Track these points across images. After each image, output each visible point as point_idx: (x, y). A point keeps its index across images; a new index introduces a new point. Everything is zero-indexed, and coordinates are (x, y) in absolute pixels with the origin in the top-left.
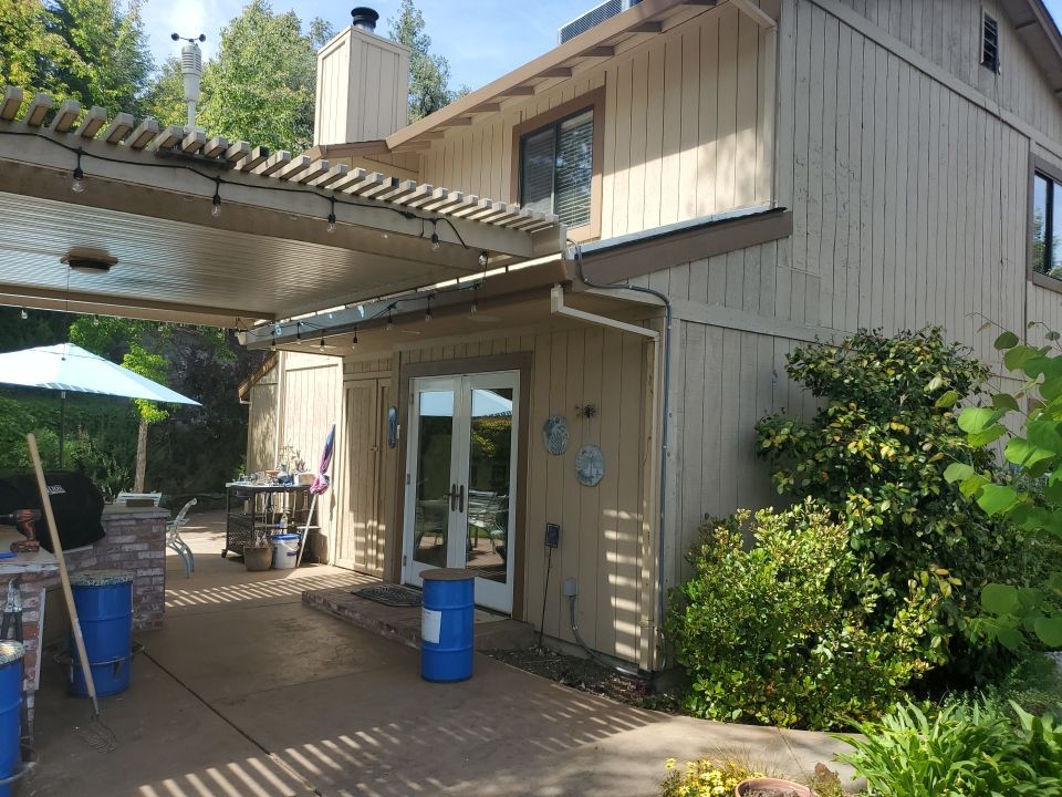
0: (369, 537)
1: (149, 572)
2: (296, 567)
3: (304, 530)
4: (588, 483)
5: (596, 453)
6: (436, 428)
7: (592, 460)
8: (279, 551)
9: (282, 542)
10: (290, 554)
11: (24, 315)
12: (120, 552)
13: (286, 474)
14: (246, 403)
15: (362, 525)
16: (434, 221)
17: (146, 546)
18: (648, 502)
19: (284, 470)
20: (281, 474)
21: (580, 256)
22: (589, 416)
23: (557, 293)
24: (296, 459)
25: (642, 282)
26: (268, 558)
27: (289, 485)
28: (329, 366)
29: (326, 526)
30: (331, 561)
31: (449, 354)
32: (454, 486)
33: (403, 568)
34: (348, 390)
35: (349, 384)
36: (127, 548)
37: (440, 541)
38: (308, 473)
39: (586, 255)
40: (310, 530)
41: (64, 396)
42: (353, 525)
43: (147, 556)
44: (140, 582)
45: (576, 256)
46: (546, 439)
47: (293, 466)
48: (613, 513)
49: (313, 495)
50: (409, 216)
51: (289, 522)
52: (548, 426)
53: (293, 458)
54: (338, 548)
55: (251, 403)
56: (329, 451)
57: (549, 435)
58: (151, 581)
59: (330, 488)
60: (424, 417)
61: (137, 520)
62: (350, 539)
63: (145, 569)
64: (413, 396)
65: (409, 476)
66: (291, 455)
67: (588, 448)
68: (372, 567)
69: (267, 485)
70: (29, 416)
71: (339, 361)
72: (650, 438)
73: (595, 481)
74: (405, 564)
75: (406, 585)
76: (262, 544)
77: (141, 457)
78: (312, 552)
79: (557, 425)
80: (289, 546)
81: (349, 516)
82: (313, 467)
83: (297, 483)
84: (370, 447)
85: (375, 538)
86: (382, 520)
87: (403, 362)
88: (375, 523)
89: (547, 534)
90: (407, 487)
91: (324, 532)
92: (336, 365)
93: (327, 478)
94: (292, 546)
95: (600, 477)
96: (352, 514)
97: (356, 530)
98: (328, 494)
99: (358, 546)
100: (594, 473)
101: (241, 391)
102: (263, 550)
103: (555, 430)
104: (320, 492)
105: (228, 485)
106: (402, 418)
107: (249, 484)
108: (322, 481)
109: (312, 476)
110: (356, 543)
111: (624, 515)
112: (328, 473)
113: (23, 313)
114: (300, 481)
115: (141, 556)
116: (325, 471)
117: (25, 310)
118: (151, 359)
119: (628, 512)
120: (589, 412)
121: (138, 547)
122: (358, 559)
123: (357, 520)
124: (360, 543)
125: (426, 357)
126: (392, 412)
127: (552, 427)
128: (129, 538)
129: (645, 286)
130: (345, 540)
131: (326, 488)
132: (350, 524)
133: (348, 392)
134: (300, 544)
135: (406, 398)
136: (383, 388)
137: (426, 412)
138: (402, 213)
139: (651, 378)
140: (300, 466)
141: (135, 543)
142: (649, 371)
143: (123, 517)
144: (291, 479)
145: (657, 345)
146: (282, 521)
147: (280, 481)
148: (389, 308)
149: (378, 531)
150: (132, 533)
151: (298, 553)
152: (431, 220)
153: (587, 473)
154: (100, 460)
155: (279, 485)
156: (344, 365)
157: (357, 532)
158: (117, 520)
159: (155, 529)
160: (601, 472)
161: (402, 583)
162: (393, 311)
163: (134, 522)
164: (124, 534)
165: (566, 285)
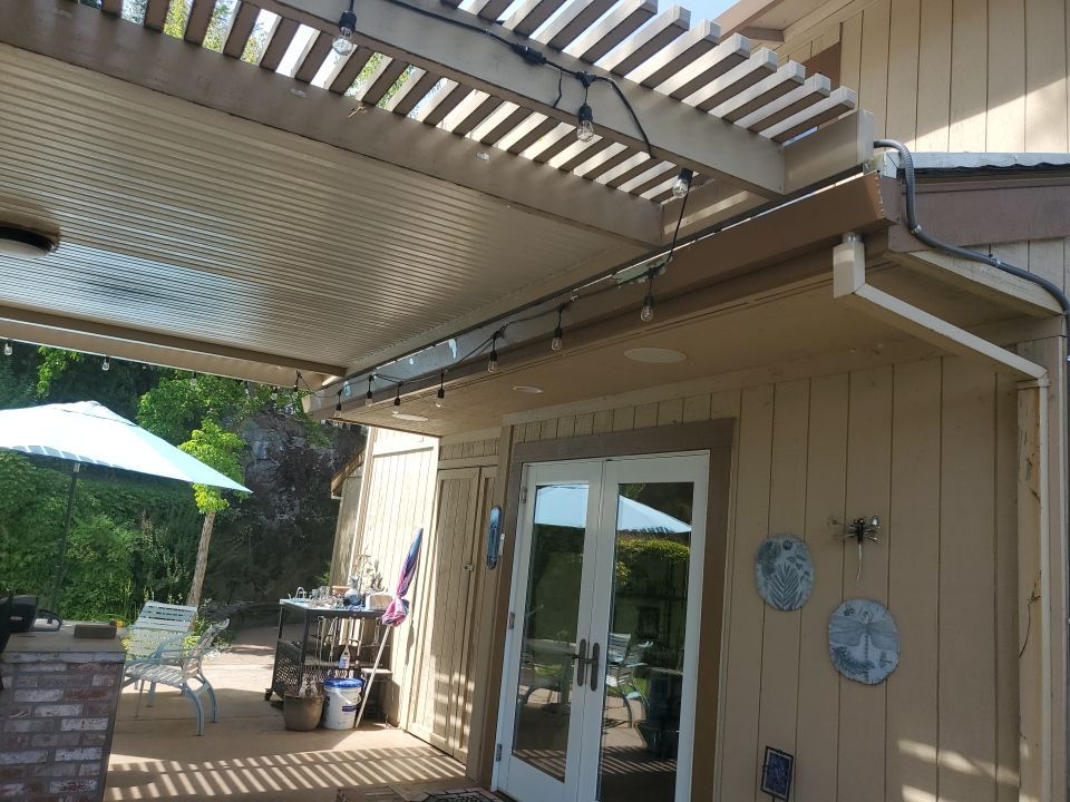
0: (454, 698)
1: (77, 755)
2: (354, 728)
3: (369, 675)
4: (860, 677)
5: (879, 615)
6: (559, 545)
7: (870, 629)
8: (331, 702)
9: (337, 690)
10: (346, 709)
11: (8, 350)
12: (32, 717)
13: (356, 593)
14: (338, 498)
15: (445, 678)
16: (585, 80)
17: (77, 710)
18: (1036, 747)
19: (355, 587)
20: (350, 592)
21: (910, 175)
22: (860, 540)
23: (849, 255)
24: (374, 572)
25: (1018, 257)
26: (316, 712)
27: (357, 608)
28: (422, 450)
29: (400, 672)
30: (402, 724)
31: (584, 427)
32: (583, 642)
33: (496, 764)
34: (443, 481)
35: (445, 475)
36: (43, 711)
37: (555, 697)
38: (384, 593)
39: (925, 174)
40: (377, 675)
41: (77, 469)
42: (434, 676)
43: (77, 726)
44: (57, 772)
45: (901, 172)
46: (762, 579)
47: (367, 581)
48: (926, 752)
49: (385, 627)
50: (533, 58)
51: (352, 661)
52: (767, 554)
53: (368, 571)
54: (413, 706)
55: (342, 498)
56: (411, 565)
57: (769, 570)
58: (78, 770)
59: (408, 618)
60: (540, 525)
61: (69, 664)
62: (428, 699)
63: (70, 748)
64: (526, 490)
65: (513, 615)
66: (367, 566)
67: (858, 605)
68: (454, 744)
69: (327, 607)
70: (91, 498)
71: (434, 442)
72: (1035, 598)
73: (876, 674)
74: (499, 759)
75: (500, 794)
76: (308, 691)
77: (202, 556)
78: (378, 708)
79: (785, 554)
80: (346, 696)
81: (430, 662)
82: (391, 584)
83: (367, 609)
84: (464, 565)
85: (461, 700)
86: (473, 675)
87: (515, 442)
88: (463, 679)
89: (768, 769)
90: (509, 632)
91: (397, 679)
92: (431, 448)
93: (406, 603)
94: (350, 697)
95: (889, 668)
96: (434, 659)
97: (438, 683)
98: (405, 626)
99: (439, 707)
100: (874, 656)
101: (334, 484)
102: (309, 700)
103: (781, 561)
104: (395, 622)
105: (282, 601)
106: (508, 524)
107: (305, 604)
108: (399, 607)
109: (389, 599)
110: (436, 702)
111: (956, 762)
112: (408, 597)
113: (7, 348)
114: (372, 604)
115: (67, 726)
116: (404, 593)
117: (10, 343)
118: (225, 437)
119: (966, 754)
120: (860, 532)
121: (64, 710)
122: (437, 726)
123: (439, 670)
124: (441, 704)
125: (550, 433)
126: (495, 514)
127: (776, 554)
128: (50, 695)
129: (1022, 267)
130: (422, 694)
131: (403, 617)
132: (430, 675)
133: (442, 484)
134: (362, 694)
135: (515, 493)
136: (487, 480)
137: (542, 519)
138: (517, 50)
139: (1032, 465)
140: (377, 582)
141: (59, 703)
142: (1025, 451)
143: (43, 658)
144: (362, 601)
145: (1043, 393)
146: (343, 657)
147: (347, 602)
148: (495, 337)
149: (466, 691)
150: (57, 685)
151: (358, 708)
152: (579, 76)
153: (857, 653)
154: (161, 555)
155: (343, 609)
156: (440, 448)
157: (439, 687)
158: (33, 663)
159: (97, 681)
160: (891, 656)
161: (493, 788)
162: (501, 344)
163: (63, 668)
164: (43, 685)
165: (872, 235)
